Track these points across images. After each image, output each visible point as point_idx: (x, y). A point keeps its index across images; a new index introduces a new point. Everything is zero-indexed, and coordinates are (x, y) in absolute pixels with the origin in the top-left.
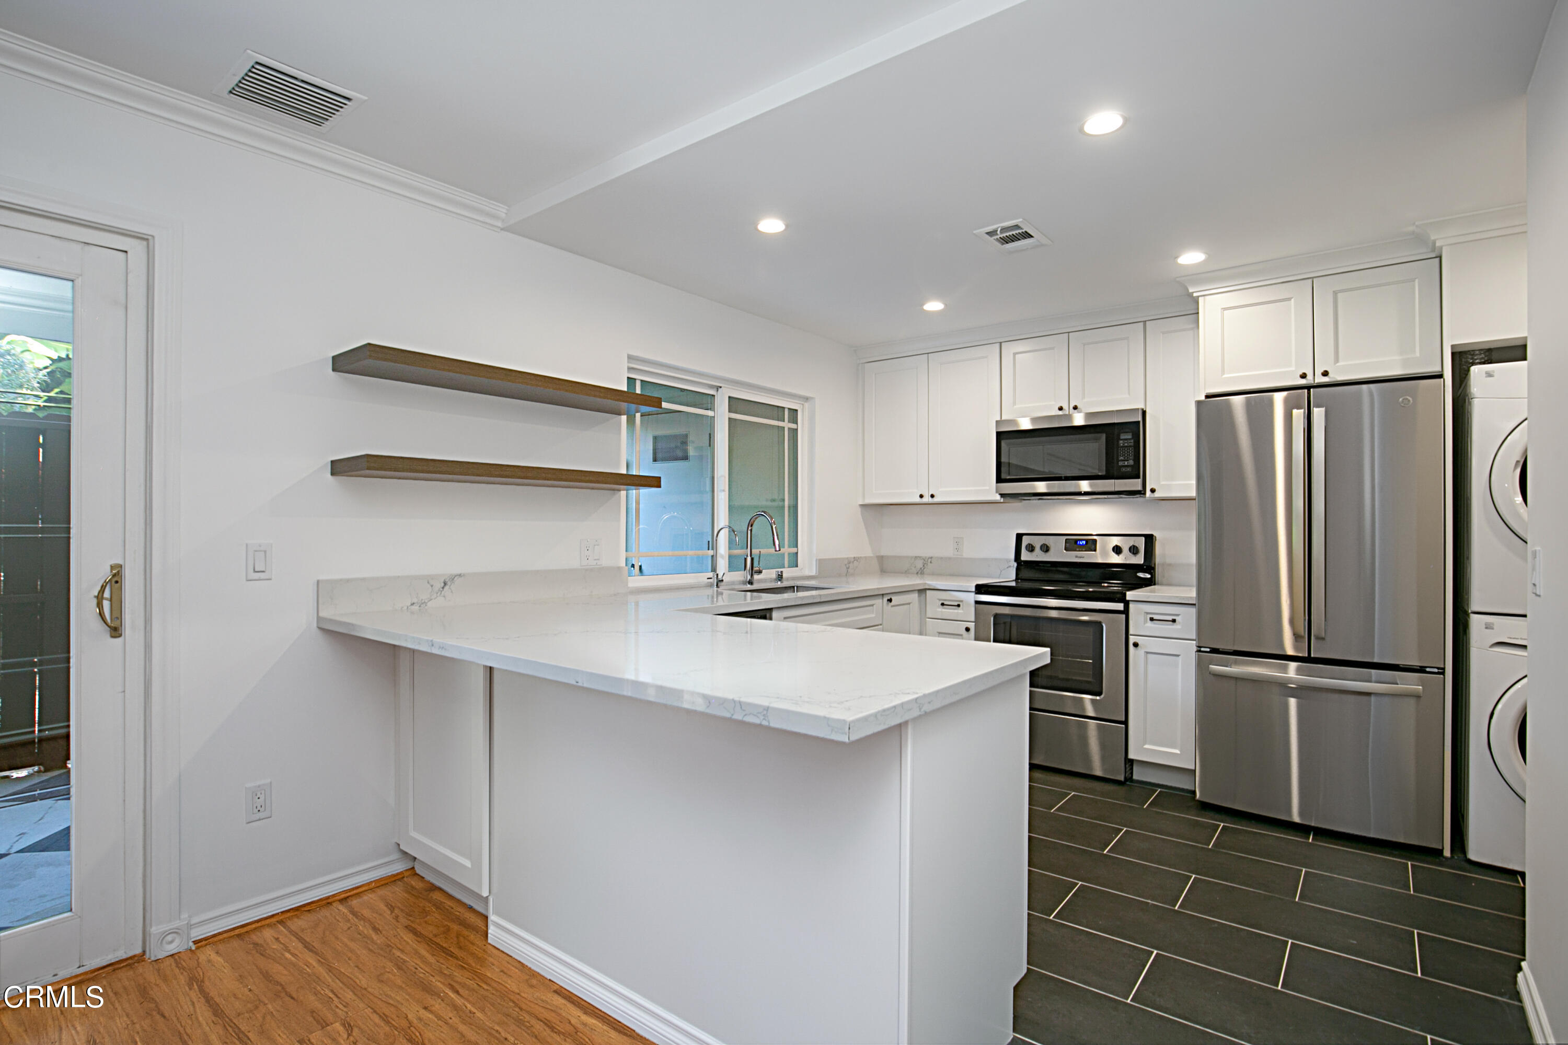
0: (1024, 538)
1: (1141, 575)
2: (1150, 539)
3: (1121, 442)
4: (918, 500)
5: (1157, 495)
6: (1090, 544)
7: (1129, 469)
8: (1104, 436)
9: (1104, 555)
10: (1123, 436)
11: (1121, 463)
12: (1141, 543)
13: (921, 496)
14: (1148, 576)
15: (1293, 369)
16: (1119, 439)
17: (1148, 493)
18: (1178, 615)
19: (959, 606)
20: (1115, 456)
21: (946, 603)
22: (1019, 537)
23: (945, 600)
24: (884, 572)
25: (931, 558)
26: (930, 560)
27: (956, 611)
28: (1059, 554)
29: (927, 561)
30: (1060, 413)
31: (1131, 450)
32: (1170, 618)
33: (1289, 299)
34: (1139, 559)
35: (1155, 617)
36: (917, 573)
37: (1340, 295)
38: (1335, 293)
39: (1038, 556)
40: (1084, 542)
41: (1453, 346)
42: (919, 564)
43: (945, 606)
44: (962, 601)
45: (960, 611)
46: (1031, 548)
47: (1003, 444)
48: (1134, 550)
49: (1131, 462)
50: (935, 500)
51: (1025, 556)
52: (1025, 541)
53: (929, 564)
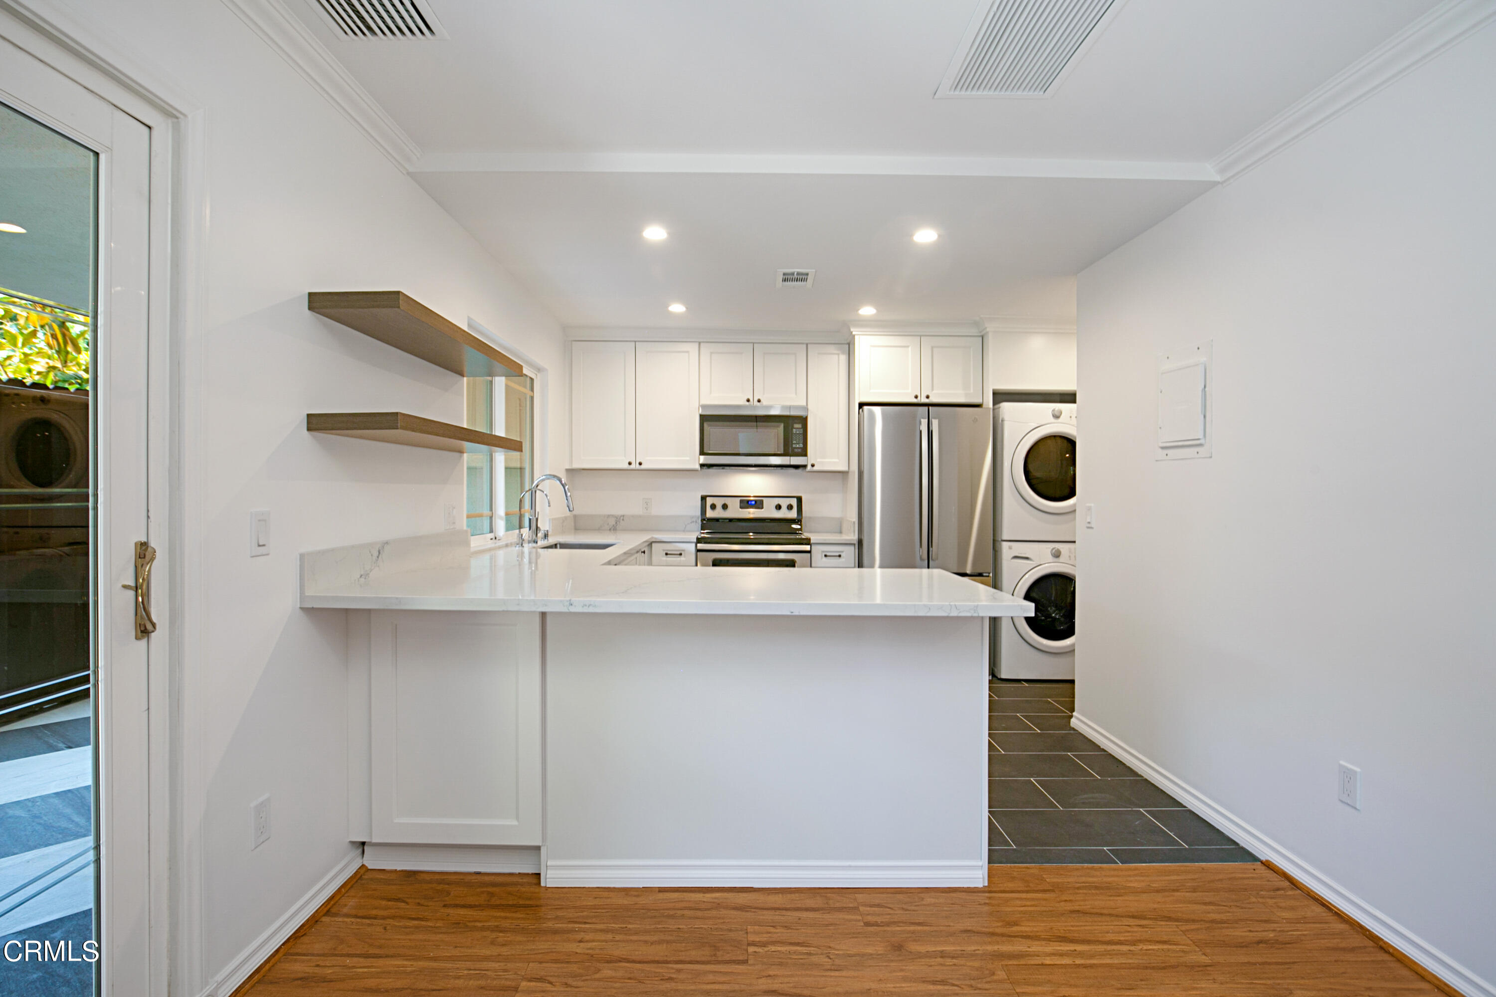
0: (708, 499)
1: (794, 526)
2: (799, 500)
3: (794, 430)
4: (626, 466)
5: (815, 468)
6: (758, 503)
7: (799, 450)
8: (782, 425)
9: (768, 512)
10: (796, 426)
11: (794, 446)
12: (794, 502)
13: (630, 464)
14: (799, 527)
15: (910, 391)
16: (793, 428)
17: (809, 467)
18: (842, 552)
19: (681, 554)
20: (790, 440)
21: (669, 552)
22: (704, 498)
23: (668, 550)
24: (578, 530)
25: (623, 516)
26: (622, 518)
27: (679, 559)
28: (735, 511)
29: (619, 519)
30: (747, 403)
31: (801, 437)
32: (838, 554)
33: (908, 347)
34: (793, 514)
35: (828, 554)
36: (610, 530)
37: (935, 350)
38: (932, 348)
39: (719, 513)
40: (753, 503)
41: (993, 390)
42: (612, 522)
43: (668, 556)
44: (684, 550)
45: (682, 558)
46: (713, 507)
47: (705, 425)
48: (790, 507)
49: (801, 445)
50: (642, 467)
51: (710, 514)
52: (709, 501)
53: (621, 521)
